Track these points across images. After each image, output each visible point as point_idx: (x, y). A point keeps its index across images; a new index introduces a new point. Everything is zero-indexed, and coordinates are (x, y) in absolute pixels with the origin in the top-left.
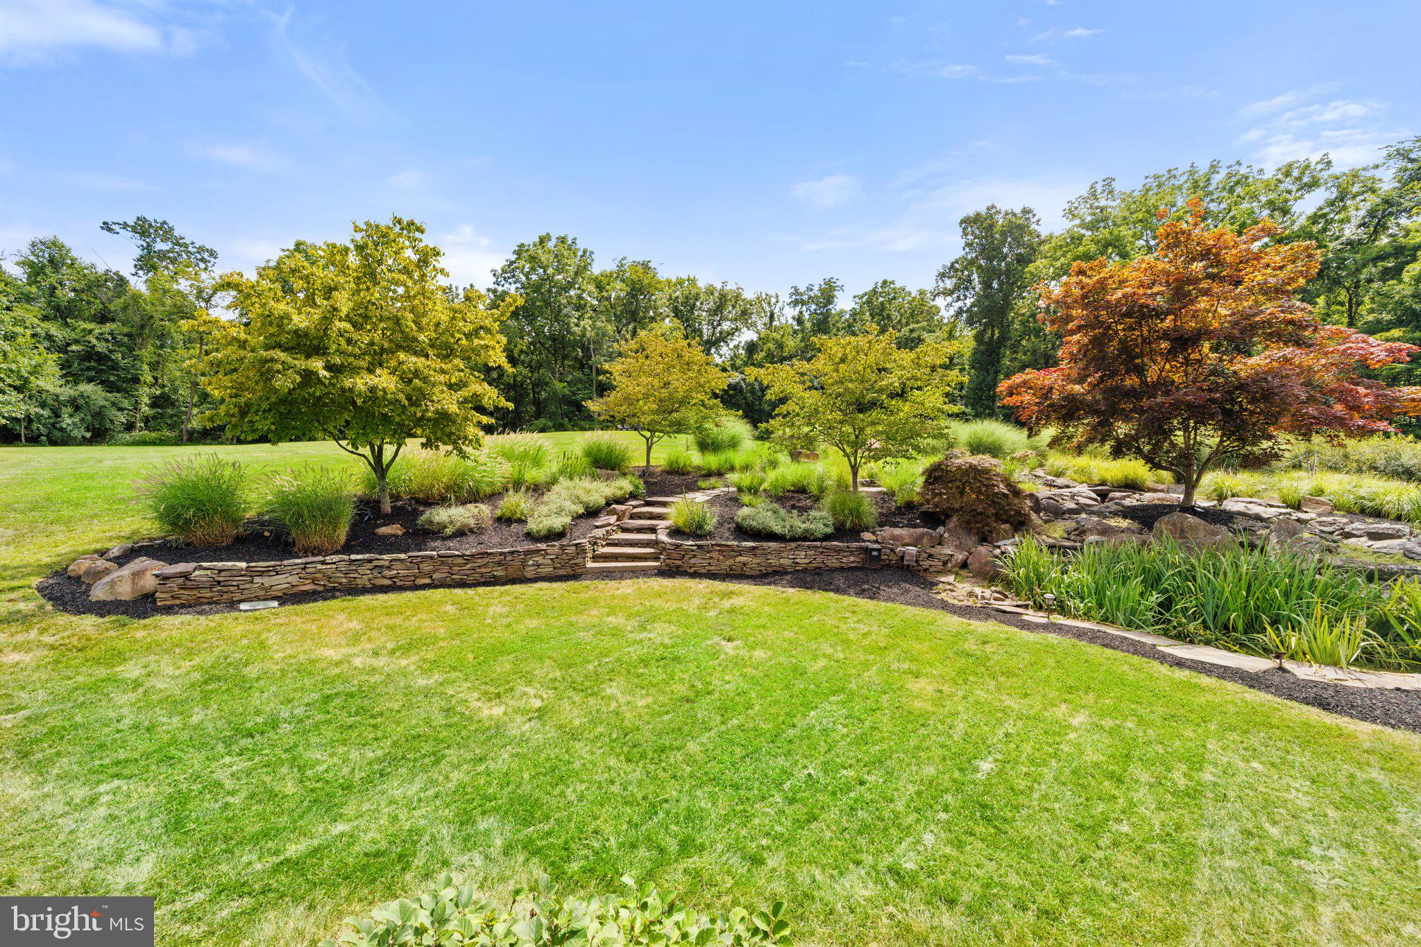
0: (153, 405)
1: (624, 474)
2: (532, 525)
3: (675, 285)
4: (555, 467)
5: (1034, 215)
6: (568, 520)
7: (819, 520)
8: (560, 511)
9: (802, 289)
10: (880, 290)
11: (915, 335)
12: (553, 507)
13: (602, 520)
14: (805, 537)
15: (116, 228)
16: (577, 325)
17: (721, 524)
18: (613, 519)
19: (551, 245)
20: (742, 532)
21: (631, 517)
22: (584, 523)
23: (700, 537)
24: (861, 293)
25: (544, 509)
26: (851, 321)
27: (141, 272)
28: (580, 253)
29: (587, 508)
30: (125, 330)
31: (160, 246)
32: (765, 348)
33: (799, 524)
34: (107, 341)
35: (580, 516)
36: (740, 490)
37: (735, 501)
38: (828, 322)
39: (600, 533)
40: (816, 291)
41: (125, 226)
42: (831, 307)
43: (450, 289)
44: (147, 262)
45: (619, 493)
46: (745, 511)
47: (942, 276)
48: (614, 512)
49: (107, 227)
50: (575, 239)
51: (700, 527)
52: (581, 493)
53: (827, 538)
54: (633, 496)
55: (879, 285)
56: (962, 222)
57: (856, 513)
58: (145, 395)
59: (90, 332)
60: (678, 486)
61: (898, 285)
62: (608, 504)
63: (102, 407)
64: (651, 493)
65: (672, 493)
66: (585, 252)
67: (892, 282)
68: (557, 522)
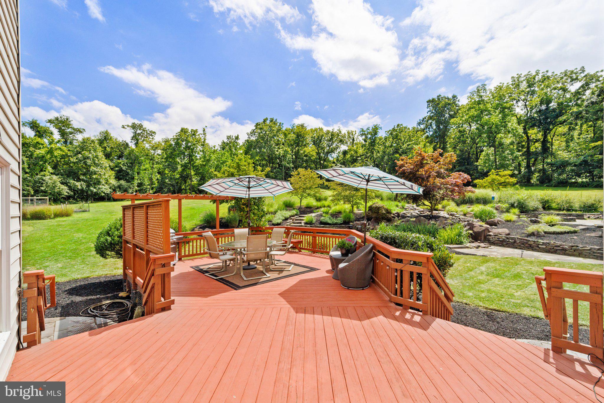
0: (138, 186)
1: (294, 209)
2: (274, 222)
3: (314, 131)
4: (276, 208)
5: (457, 98)
6: (281, 221)
7: (340, 220)
8: (279, 219)
9: (365, 129)
10: (396, 128)
11: (409, 147)
12: (278, 218)
13: (289, 221)
14: (336, 224)
15: (126, 127)
16: (277, 151)
17: (316, 221)
18: (291, 221)
19: (268, 122)
20: (321, 223)
21: (296, 220)
22: (284, 222)
23: (311, 224)
24: (389, 130)
25: (276, 218)
26: (384, 141)
27: (133, 141)
28: (278, 124)
29: (285, 218)
30: (130, 161)
31: (139, 131)
32: (350, 153)
33: (335, 221)
34: (125, 166)
35: (283, 220)
36: (323, 213)
37: (321, 215)
38: (375, 142)
39: (288, 224)
40: (371, 130)
41: (128, 126)
42: (376, 136)
43: (230, 137)
44: (135, 138)
45: (293, 214)
46: (323, 218)
47: (419, 124)
48: (291, 219)
49: (123, 127)
50: (276, 119)
51: (311, 222)
52: (284, 214)
53: (341, 224)
54: (296, 215)
55: (396, 126)
56: (427, 102)
57: (349, 218)
58: (136, 182)
59: (120, 163)
60: (308, 212)
61: (404, 126)
62: (290, 217)
63: (126, 188)
64: (301, 214)
65: (306, 214)
66: (280, 124)
67: (402, 125)
68: (279, 221)
